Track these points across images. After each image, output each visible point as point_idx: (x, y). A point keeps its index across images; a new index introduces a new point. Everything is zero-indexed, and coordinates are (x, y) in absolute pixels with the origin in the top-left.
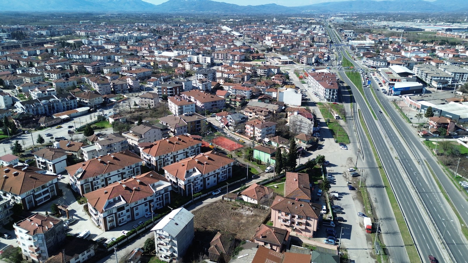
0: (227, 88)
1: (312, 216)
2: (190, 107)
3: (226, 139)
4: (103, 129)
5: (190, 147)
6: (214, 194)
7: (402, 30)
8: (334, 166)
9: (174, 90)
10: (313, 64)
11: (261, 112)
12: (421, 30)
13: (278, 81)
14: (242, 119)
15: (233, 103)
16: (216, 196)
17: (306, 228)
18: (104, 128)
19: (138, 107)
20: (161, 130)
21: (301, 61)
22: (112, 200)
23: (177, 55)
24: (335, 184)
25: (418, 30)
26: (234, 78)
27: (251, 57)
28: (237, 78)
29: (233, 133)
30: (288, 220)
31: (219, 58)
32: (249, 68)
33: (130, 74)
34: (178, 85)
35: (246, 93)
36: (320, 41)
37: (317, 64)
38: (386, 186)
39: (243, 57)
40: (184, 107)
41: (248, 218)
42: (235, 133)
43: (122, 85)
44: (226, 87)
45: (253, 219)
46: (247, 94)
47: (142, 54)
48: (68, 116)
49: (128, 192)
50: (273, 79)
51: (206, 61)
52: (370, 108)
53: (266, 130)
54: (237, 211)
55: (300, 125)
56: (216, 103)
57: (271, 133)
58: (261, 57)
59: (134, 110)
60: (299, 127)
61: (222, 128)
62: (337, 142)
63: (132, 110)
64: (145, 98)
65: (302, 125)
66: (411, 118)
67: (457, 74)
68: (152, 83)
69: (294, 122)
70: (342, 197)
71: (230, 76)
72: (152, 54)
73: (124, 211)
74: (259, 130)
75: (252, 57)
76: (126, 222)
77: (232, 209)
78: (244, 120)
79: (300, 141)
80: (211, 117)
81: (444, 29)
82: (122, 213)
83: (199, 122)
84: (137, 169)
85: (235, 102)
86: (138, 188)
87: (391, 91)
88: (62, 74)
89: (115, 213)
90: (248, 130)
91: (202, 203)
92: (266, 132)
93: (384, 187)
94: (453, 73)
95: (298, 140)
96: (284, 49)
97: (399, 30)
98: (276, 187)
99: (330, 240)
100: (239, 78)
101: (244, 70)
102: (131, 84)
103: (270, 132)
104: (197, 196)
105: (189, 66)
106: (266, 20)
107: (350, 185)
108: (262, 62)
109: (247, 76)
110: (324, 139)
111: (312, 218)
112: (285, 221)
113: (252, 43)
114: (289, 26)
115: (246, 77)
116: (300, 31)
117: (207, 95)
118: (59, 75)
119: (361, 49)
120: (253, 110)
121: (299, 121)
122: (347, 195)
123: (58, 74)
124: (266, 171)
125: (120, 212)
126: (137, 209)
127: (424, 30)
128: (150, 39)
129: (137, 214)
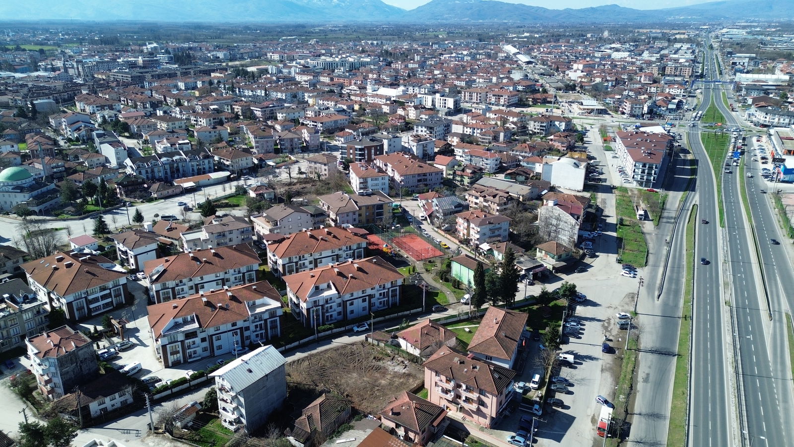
0: (460, 152)
1: (488, 389)
2: (380, 181)
3: (419, 239)
4: (236, 208)
5: (344, 248)
6: (356, 329)
8: (594, 304)
9: (366, 152)
10: (643, 115)
11: (494, 196)
13: (559, 144)
14: (455, 207)
15: (458, 178)
16: (358, 333)
17: (478, 409)
18: (238, 206)
19: (304, 176)
20: (312, 215)
21: (621, 109)
22: (180, 320)
23: (401, 93)
24: (580, 338)
26: (480, 136)
27: (531, 100)
28: (485, 136)
29: (436, 230)
30: (450, 391)
31: (473, 101)
32: (515, 119)
33: (313, 123)
34: (375, 144)
35: (488, 162)
36: (678, 73)
37: (649, 116)
38: (681, 353)
39: (515, 100)
40: (369, 180)
41: (394, 377)
42: (439, 231)
43: (292, 140)
44: (459, 150)
45: (402, 380)
46: (489, 164)
47: (349, 91)
48: (194, 184)
49: (209, 309)
50: (551, 140)
51: (446, 105)
52: (721, 202)
53: (490, 230)
54: (380, 363)
55: (557, 226)
56: (426, 177)
57: (499, 236)
58: (549, 100)
59: (296, 181)
60: (555, 228)
61: (422, 220)
62: (619, 261)
63: (292, 180)
64: (315, 163)
65: (559, 225)
68: (342, 139)
69: (546, 218)
70: (582, 364)
71: (475, 131)
72: (363, 91)
73: (197, 340)
74: (476, 228)
75: (533, 99)
76: (200, 358)
77: (374, 358)
78: (461, 208)
79: (545, 253)
80: (413, 200)
82: (194, 343)
83: (380, 207)
84: (250, 275)
85: (462, 176)
86: (227, 305)
87: (778, 173)
88: (214, 119)
89: (182, 342)
90: (460, 227)
91: (330, 343)
92: (489, 233)
93: (675, 355)
95: (542, 253)
96: (597, 87)
98: (467, 330)
99: (517, 438)
100: (490, 136)
101: (505, 121)
102: (307, 139)
103: (497, 233)
104: (324, 330)
105: (415, 112)
106: (589, 35)
107: (608, 343)
108: (547, 110)
109: (505, 133)
110: (597, 254)
111: (489, 393)
112: (446, 391)
113: (544, 75)
114: (628, 46)
115: (502, 135)
116: (646, 55)
117: (412, 162)
118: (210, 120)
119: (752, 89)
120: (481, 192)
121: (555, 219)
122: (594, 362)
123: (208, 119)
124: (462, 301)
125: (191, 340)
126: (219, 339)
128: (372, 67)
129: (220, 347)
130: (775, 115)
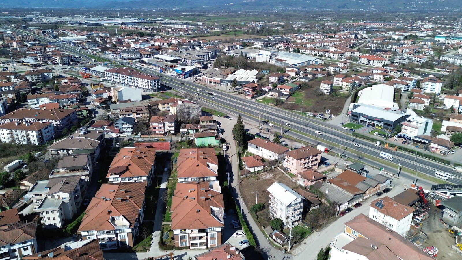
0: (34, 101)
2: (49, 128)
7: (85, 25)
10: (69, 63)
11: (142, 110)
12: (100, 25)
13: (76, 84)
20: (91, 155)
25: (97, 24)
30: (305, 163)
36: (25, 40)
37: (74, 63)
41: (275, 178)
45: (278, 177)
49: (209, 201)
54: (262, 179)
56: (70, 117)
60: (187, 113)
62: (220, 116)
65: (190, 110)
66: (229, 90)
67: (200, 57)
69: (181, 110)
74: (170, 124)
79: (206, 122)
81: (119, 23)
87: (184, 75)
90: (155, 128)
94: (197, 56)
97: (82, 25)
98: (249, 155)
119: (92, 44)
120: (131, 111)
121: (187, 109)
124: (225, 150)
127: (103, 24)
130: (132, 53)
